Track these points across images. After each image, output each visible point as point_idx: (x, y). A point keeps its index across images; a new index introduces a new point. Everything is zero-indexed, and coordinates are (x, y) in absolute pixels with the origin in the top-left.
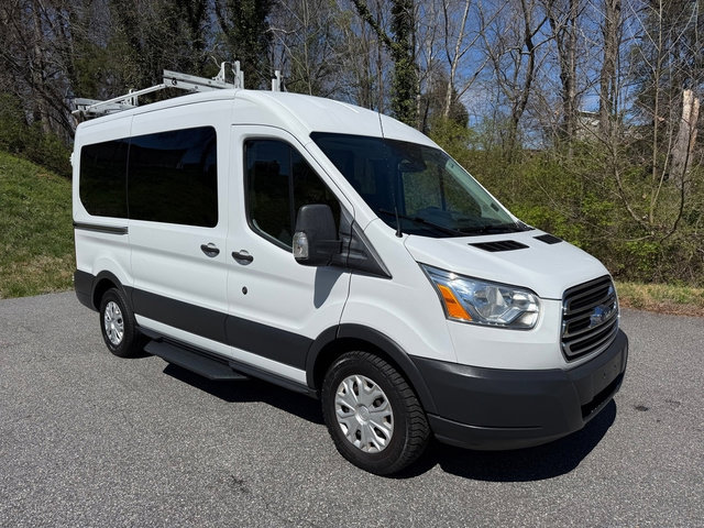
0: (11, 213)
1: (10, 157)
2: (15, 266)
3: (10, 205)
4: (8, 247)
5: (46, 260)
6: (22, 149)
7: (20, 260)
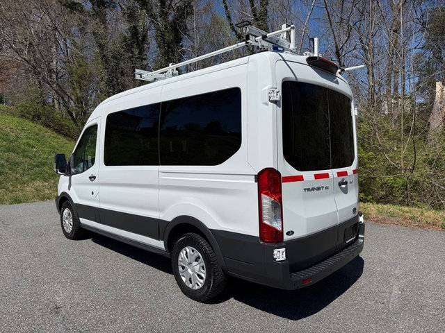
0: (24, 156)
1: (31, 123)
2: (19, 187)
3: (24, 151)
4: (18, 175)
5: (38, 183)
6: (39, 118)
7: (24, 183)
